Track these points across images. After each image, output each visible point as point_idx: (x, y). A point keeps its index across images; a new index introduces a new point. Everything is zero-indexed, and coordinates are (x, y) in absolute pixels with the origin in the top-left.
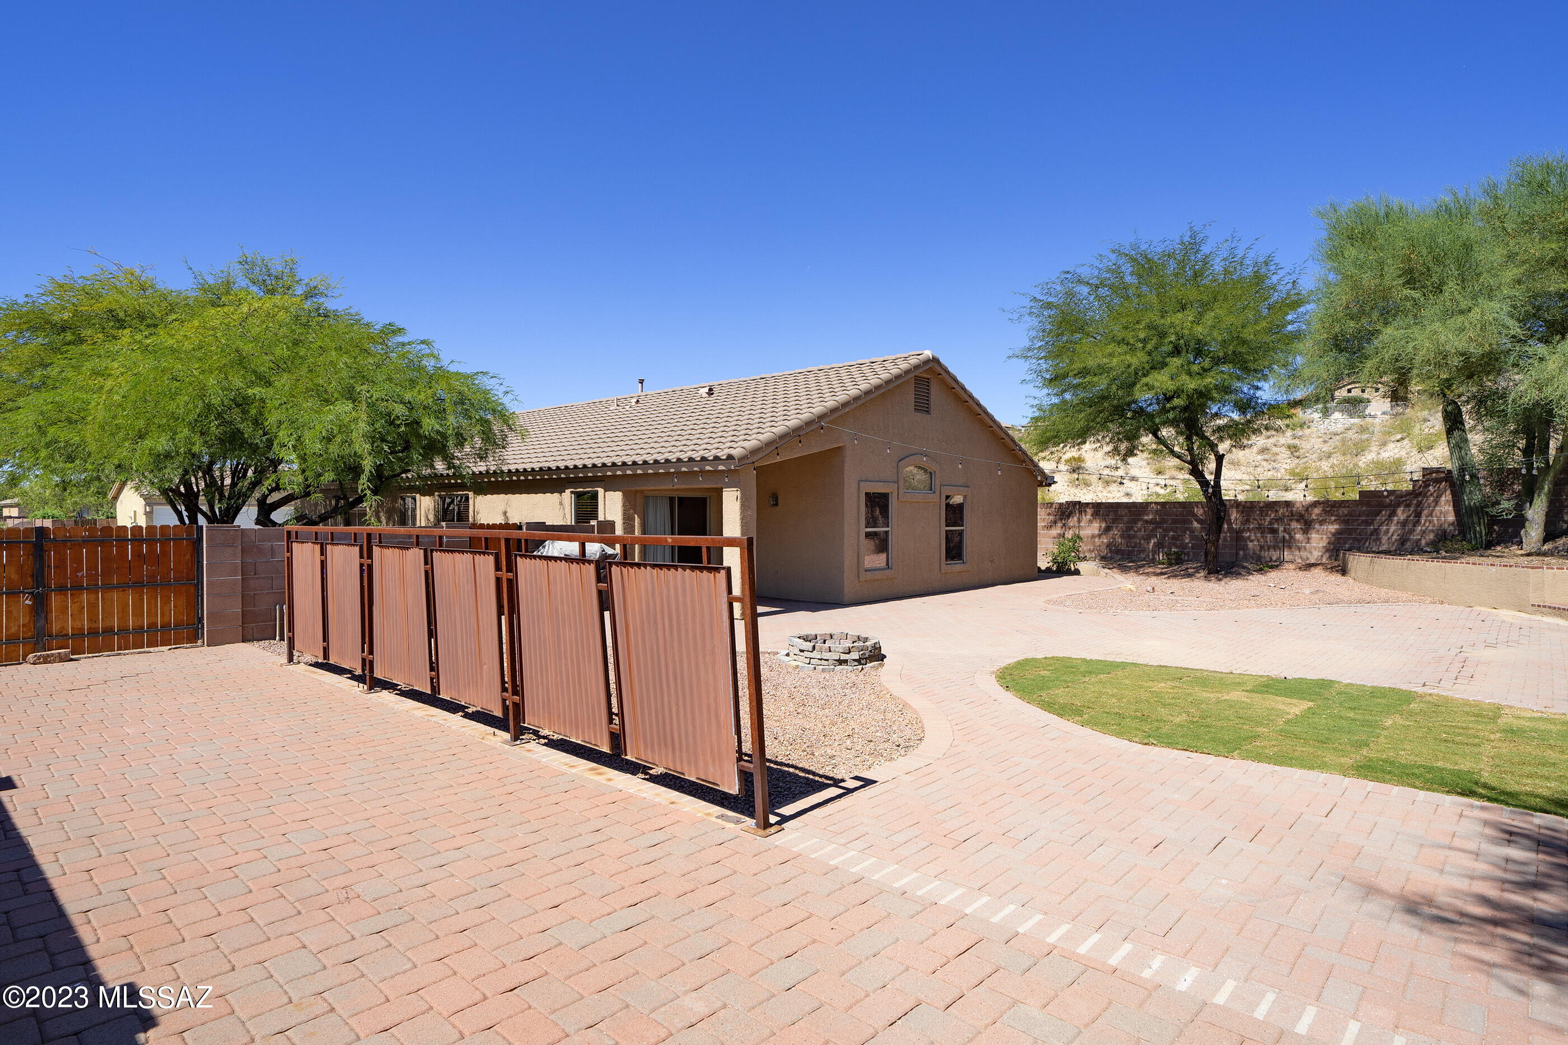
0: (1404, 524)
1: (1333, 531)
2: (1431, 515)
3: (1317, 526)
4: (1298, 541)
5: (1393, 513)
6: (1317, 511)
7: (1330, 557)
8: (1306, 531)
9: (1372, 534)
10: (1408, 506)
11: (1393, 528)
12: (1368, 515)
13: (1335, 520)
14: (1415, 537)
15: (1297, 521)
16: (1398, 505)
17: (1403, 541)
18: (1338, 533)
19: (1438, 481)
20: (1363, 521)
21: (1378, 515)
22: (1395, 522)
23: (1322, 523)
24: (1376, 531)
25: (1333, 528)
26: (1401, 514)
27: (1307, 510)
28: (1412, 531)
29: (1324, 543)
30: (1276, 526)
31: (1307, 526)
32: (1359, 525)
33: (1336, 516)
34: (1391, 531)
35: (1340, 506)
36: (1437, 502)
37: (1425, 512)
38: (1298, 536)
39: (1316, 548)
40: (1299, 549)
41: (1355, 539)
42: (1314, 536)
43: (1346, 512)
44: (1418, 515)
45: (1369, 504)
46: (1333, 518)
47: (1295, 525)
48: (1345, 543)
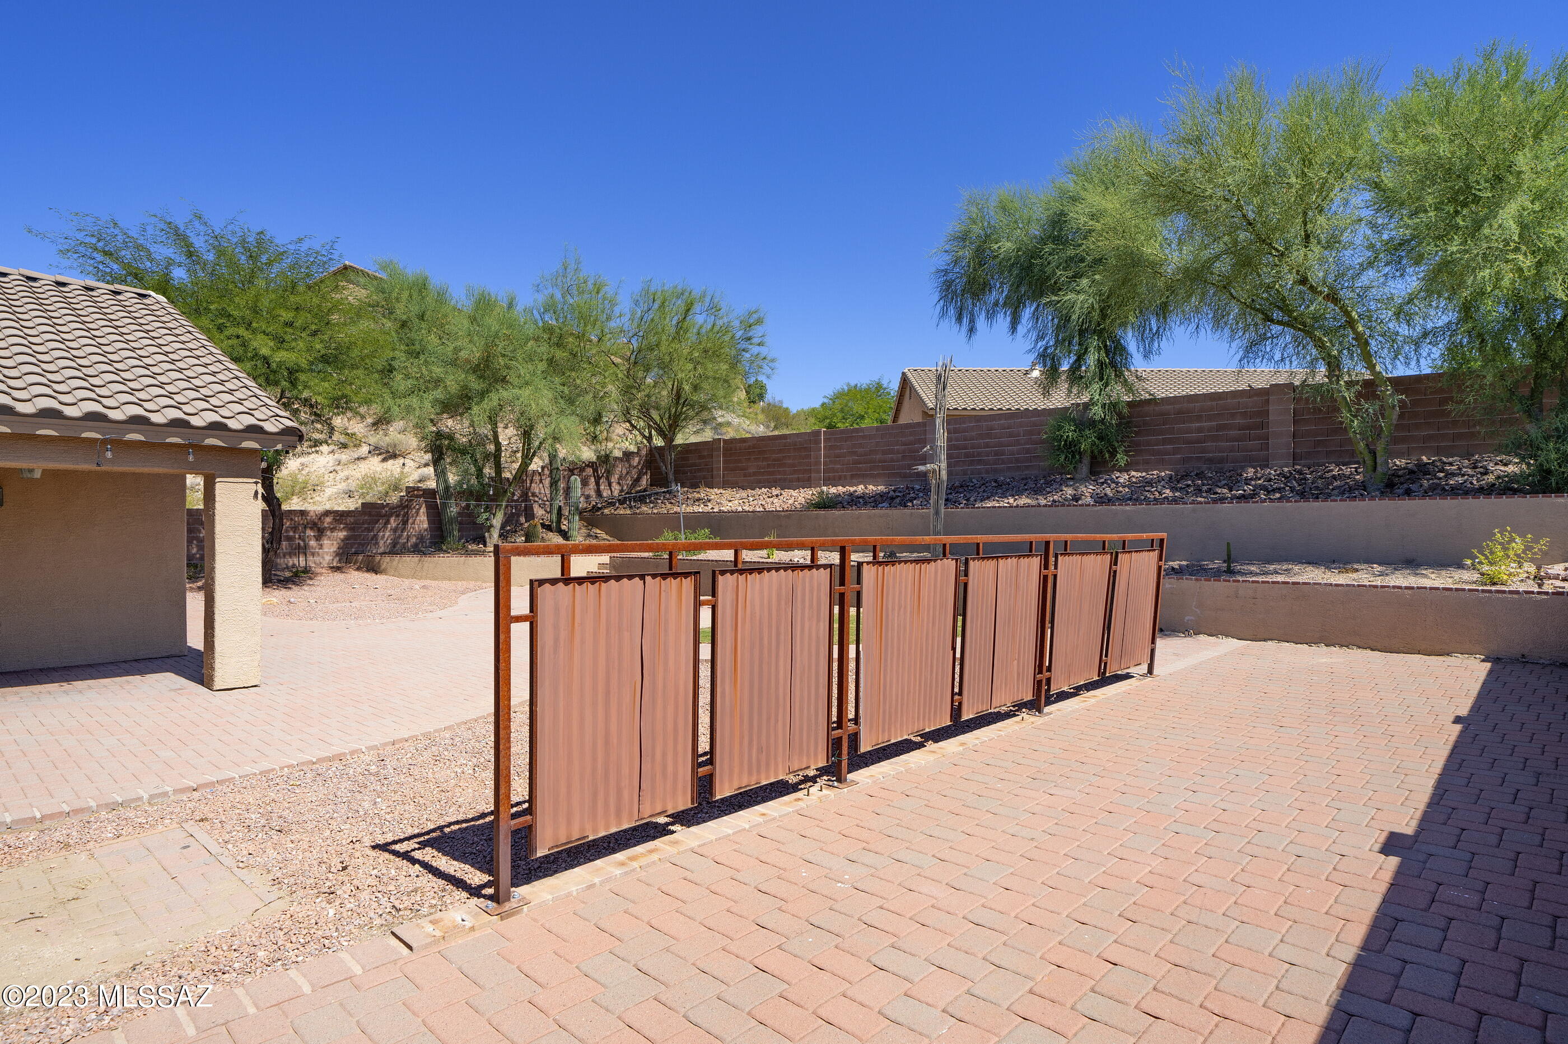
0: (395, 530)
1: (342, 537)
2: (413, 523)
3: (328, 533)
4: (312, 548)
5: (388, 522)
6: (328, 519)
7: (340, 561)
8: (318, 538)
9: (372, 539)
10: (398, 516)
11: (387, 534)
12: (369, 524)
13: (344, 528)
14: (403, 541)
15: (311, 529)
16: (391, 515)
17: (394, 544)
18: (347, 538)
19: (418, 496)
20: (366, 528)
21: (377, 523)
22: (389, 529)
23: (333, 530)
24: (375, 537)
25: (342, 534)
26: (393, 523)
27: (320, 519)
28: (400, 537)
29: (334, 549)
30: (291, 534)
31: (320, 533)
32: (362, 532)
33: (345, 524)
34: (386, 536)
35: (348, 516)
36: (417, 513)
37: (410, 521)
38: (313, 543)
39: (327, 553)
40: (313, 554)
41: (359, 544)
42: (326, 542)
43: (352, 521)
44: (405, 522)
45: (370, 515)
46: (342, 526)
47: (310, 533)
48: (352, 548)
